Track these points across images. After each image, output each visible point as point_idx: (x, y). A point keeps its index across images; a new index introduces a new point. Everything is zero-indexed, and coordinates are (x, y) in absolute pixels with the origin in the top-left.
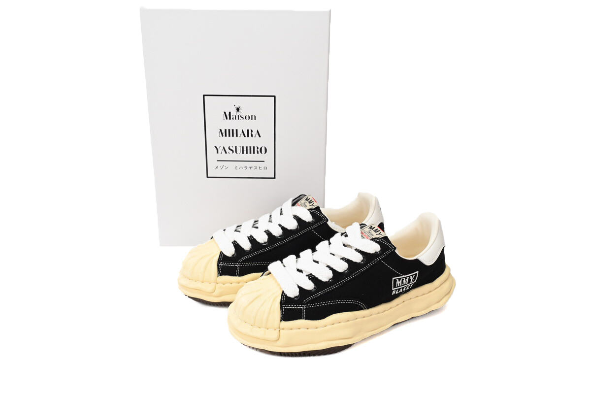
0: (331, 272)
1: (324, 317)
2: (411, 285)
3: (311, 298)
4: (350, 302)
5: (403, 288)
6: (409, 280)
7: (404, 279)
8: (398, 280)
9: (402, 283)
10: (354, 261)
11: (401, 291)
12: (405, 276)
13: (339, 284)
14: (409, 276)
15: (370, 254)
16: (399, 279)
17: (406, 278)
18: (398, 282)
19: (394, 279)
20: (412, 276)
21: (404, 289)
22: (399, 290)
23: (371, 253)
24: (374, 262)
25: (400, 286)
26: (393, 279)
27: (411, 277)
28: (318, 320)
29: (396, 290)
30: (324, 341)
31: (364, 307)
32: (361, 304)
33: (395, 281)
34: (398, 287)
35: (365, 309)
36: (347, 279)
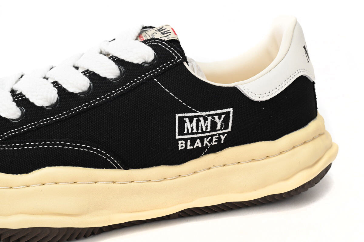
0: (55, 91)
1: (28, 170)
2: (223, 138)
3: (11, 133)
4: (84, 148)
5: (202, 139)
6: (214, 125)
7: (201, 119)
8: (187, 120)
9: (198, 129)
10: (102, 75)
11: (198, 144)
12: (203, 114)
13: (67, 113)
14: (212, 115)
15: (132, 64)
16: (191, 119)
17: (205, 119)
18: (188, 124)
19: (181, 118)
20: (220, 115)
21: (206, 141)
22: (193, 141)
23: (136, 62)
24: (138, 80)
25: (192, 133)
26: (177, 116)
27: (216, 117)
28: (17, 174)
29: (186, 140)
30: (21, 213)
31: (116, 164)
32: (108, 157)
33: (182, 121)
34: (188, 134)
35: (119, 168)
36: (84, 106)
